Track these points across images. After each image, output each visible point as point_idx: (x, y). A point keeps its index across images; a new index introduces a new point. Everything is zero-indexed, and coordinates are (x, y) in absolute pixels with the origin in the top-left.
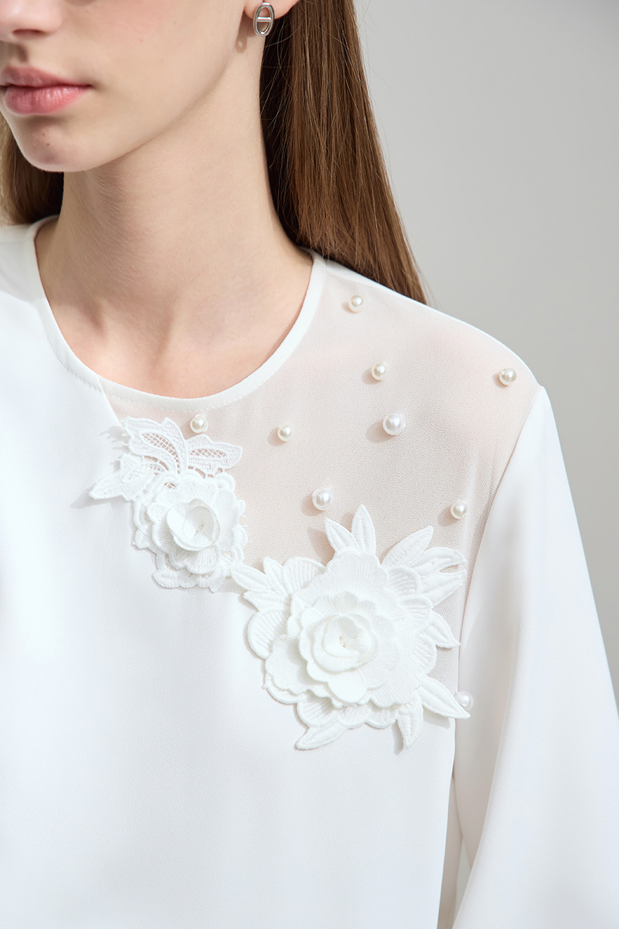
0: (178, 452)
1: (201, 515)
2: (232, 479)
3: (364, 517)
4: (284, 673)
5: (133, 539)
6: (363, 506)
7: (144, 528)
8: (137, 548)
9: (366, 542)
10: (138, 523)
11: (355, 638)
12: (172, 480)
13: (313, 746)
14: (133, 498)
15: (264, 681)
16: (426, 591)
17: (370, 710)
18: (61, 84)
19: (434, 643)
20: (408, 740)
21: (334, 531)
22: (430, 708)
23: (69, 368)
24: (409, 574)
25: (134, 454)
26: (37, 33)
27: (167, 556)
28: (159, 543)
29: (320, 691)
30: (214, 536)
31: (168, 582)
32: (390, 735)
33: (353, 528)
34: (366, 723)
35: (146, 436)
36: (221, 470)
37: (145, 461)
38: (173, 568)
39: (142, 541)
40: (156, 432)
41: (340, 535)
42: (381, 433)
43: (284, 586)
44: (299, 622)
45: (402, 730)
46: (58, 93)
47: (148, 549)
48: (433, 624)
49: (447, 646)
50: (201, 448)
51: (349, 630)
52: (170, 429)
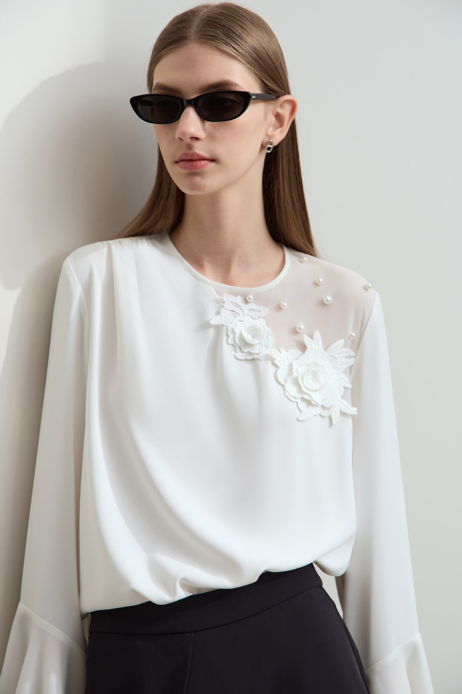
0: (243, 309)
1: (255, 332)
2: (264, 320)
3: (317, 335)
4: (292, 390)
5: (227, 340)
6: (317, 331)
7: (231, 336)
8: (228, 344)
9: (318, 344)
10: (229, 334)
11: (317, 379)
12: (242, 319)
13: (304, 420)
14: (227, 325)
15: (285, 393)
16: (340, 365)
17: (321, 409)
18: (204, 159)
19: (343, 385)
20: (334, 422)
21: (307, 340)
22: (342, 410)
23: (196, 277)
24: (335, 357)
25: (226, 309)
26: (197, 139)
27: (240, 348)
28: (237, 342)
29: (306, 397)
30: (261, 339)
31: (241, 358)
32: (327, 421)
33: (314, 339)
34: (320, 415)
35: (231, 302)
36: (259, 317)
37: (230, 312)
38: (242, 352)
39: (230, 341)
40: (235, 301)
41: (309, 341)
42: (323, 304)
43: (288, 359)
44: (297, 372)
45: (332, 418)
46: (203, 162)
47: (232, 345)
48: (342, 378)
49: (347, 387)
50: (252, 308)
51: (315, 376)
52: (239, 301)
